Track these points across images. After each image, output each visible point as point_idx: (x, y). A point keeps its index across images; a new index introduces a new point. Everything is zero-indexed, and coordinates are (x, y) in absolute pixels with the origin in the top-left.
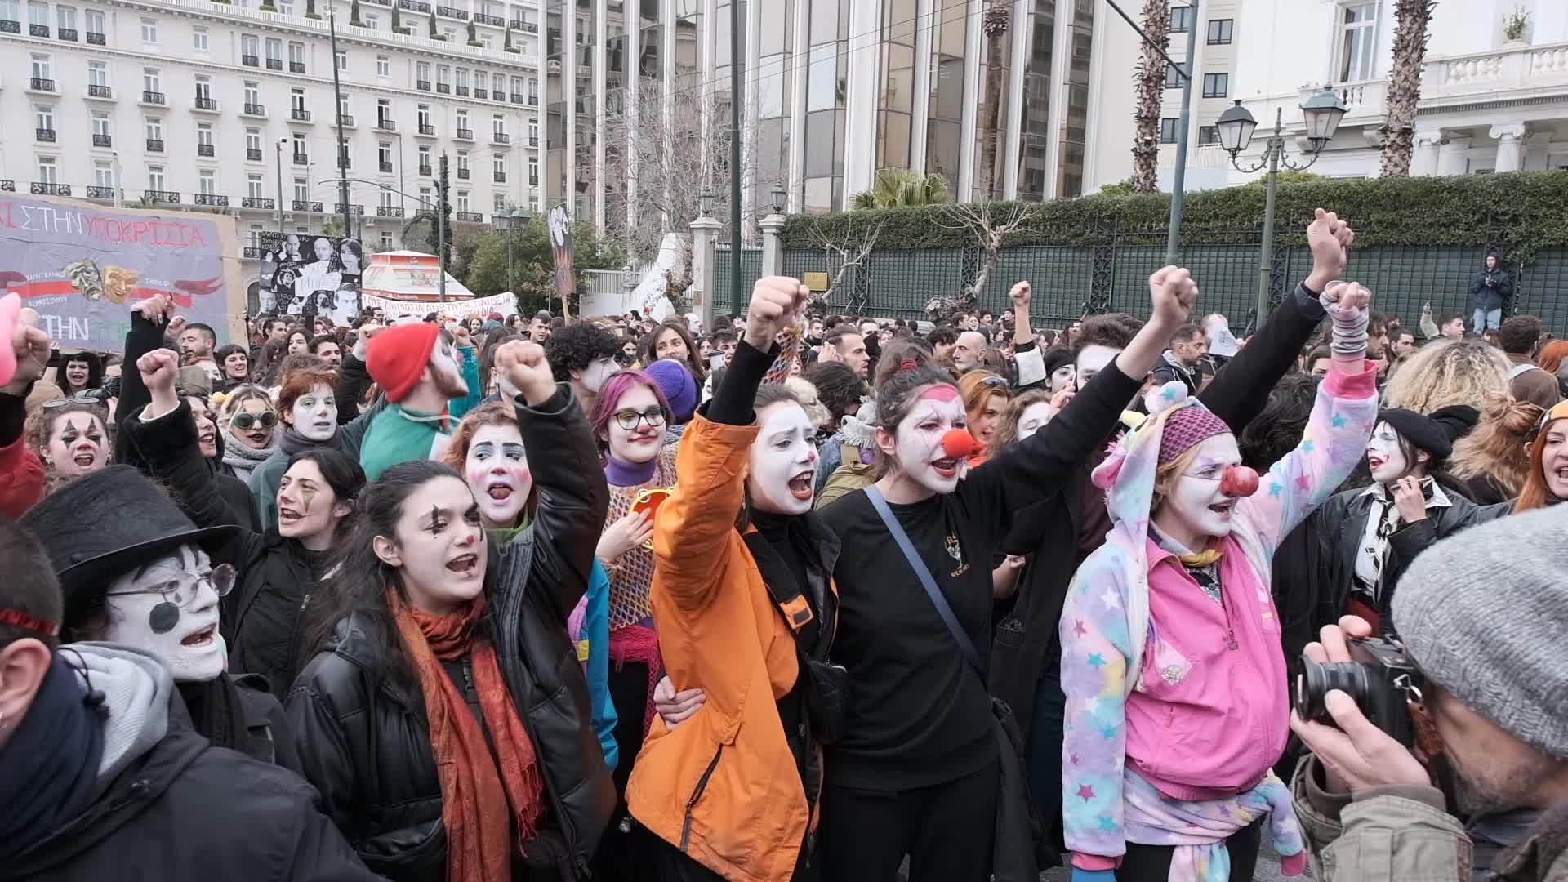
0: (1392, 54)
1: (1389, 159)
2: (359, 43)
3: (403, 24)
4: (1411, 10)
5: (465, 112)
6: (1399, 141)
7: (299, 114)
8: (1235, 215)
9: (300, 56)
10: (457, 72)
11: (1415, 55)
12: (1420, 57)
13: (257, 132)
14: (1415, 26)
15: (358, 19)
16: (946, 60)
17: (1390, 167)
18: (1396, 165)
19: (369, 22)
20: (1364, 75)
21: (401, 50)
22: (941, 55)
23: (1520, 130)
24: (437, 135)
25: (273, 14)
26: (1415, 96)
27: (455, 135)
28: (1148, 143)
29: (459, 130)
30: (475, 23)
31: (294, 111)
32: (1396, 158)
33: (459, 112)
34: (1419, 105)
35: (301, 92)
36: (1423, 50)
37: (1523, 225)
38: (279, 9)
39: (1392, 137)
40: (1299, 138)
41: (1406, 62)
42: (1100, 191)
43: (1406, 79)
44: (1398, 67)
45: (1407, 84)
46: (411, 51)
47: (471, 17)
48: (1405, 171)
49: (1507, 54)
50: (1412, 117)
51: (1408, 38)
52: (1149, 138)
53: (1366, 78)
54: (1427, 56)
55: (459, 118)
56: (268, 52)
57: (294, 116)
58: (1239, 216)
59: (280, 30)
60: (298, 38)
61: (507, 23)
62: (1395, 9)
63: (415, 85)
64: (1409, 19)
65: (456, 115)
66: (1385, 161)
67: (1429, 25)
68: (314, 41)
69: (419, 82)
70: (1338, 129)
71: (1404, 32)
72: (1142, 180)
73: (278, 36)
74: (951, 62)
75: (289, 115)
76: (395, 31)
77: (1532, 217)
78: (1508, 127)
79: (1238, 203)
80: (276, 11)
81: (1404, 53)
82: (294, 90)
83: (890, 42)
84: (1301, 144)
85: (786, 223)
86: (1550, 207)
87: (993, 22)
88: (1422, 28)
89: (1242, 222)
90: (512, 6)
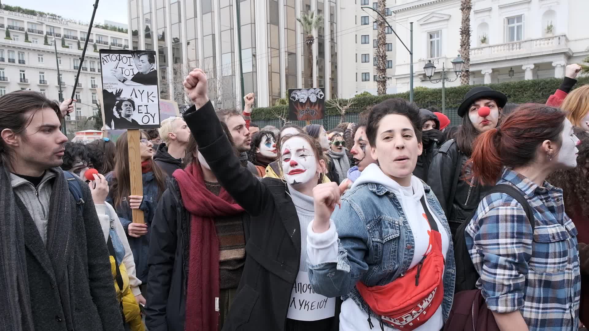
0: (460, 47)
1: (463, 80)
2: (49, 52)
3: (66, 44)
4: (465, 33)
5: (94, 78)
6: (465, 74)
7: (23, 80)
8: (419, 100)
9: (23, 57)
10: (90, 63)
11: (468, 47)
12: (469, 48)
13: (4, 88)
14: (467, 38)
15: (47, 43)
16: (290, 54)
17: (464, 82)
18: (465, 82)
19: (52, 44)
20: (438, 55)
21: (66, 54)
22: (288, 52)
23: (491, 71)
24: (83, 87)
25: (11, 41)
26: (469, 60)
27: (90, 87)
28: (384, 78)
29: (92, 85)
30: (97, 44)
31: (21, 79)
32: (465, 79)
33: (91, 78)
34: (471, 63)
35: (24, 71)
36: (470, 45)
37: (512, 98)
38: (13, 39)
39: (463, 73)
40: (420, 76)
41: (465, 49)
42: (354, 97)
43: (466, 54)
44: (463, 51)
45: (466, 56)
46: (71, 55)
47: (95, 41)
48: (468, 83)
49: (484, 48)
50: (469, 66)
51: (465, 41)
52: (384, 76)
53: (439, 56)
54: (471, 47)
55: (92, 80)
56: (9, 55)
57: (21, 81)
58: (421, 100)
59: (14, 47)
60: (22, 50)
61: (109, 43)
62: (460, 33)
63: (73, 68)
64: (465, 36)
65: (91, 79)
66: (462, 81)
67: (470, 38)
68: (29, 51)
69: (74, 67)
70: (435, 73)
71: (464, 40)
72: (382, 90)
73: (13, 49)
74: (291, 55)
75: (19, 81)
76: (63, 47)
77: (514, 95)
78: (487, 70)
79: (420, 95)
80: (11, 39)
81: (464, 46)
82: (20, 71)
83: (271, 48)
84: (421, 78)
85: (253, 111)
86: (519, 92)
87: (309, 40)
88: (469, 39)
89: (422, 101)
90: (111, 37)
